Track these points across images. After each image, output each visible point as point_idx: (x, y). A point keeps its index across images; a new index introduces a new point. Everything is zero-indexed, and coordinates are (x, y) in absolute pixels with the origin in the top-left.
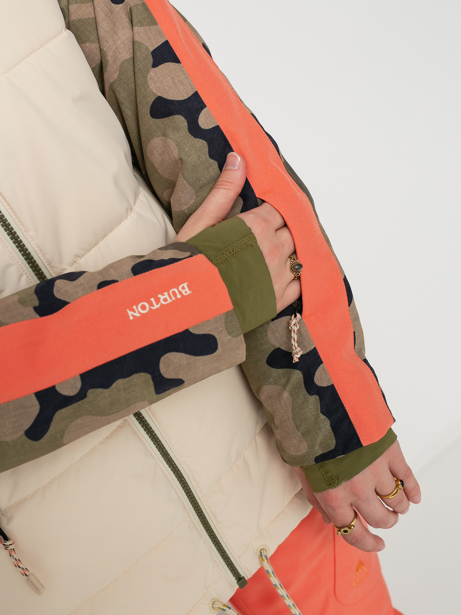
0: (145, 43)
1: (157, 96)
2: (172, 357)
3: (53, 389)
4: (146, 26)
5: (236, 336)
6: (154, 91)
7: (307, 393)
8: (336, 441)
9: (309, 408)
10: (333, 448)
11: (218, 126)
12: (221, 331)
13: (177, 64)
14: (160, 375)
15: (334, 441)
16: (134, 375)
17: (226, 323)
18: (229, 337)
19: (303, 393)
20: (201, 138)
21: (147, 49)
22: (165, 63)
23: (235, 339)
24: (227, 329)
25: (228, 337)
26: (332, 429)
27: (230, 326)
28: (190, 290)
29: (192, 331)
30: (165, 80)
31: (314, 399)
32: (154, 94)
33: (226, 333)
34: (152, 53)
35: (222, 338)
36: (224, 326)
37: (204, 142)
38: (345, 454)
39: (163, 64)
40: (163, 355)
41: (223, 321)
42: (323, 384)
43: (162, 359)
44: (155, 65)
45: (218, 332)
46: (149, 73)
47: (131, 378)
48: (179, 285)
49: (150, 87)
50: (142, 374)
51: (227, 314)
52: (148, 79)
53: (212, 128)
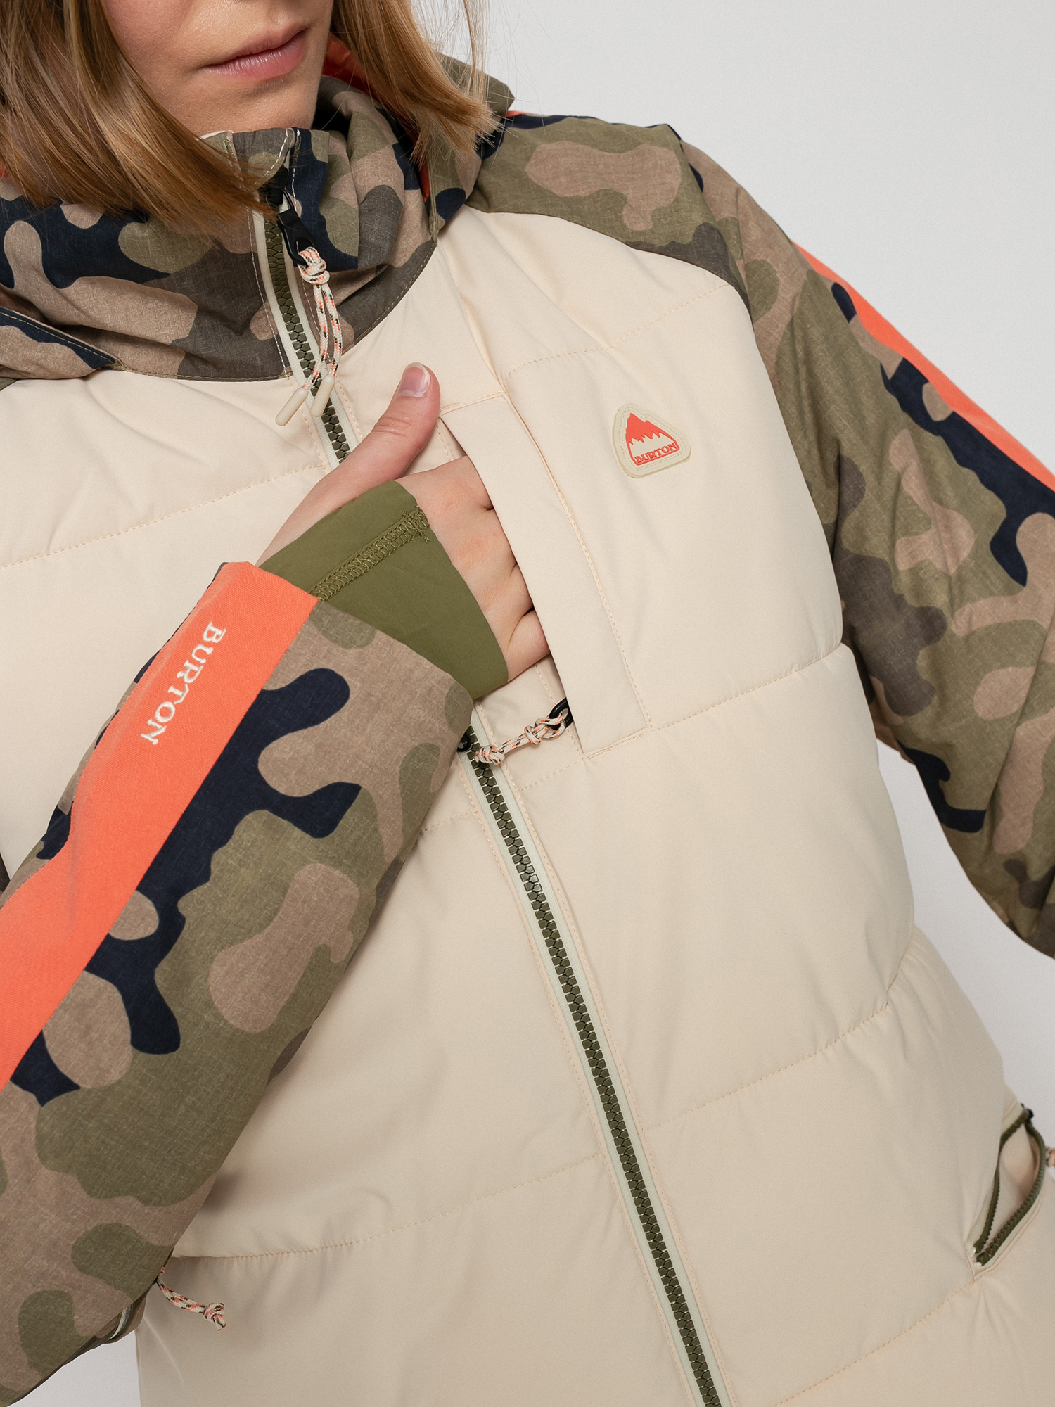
2: (276, 754)
3: (109, 943)
5: (367, 643)
12: (328, 651)
14: (285, 799)
16: (236, 829)
17: (324, 633)
18: (353, 652)
23: (370, 648)
24: (336, 641)
25: (350, 652)
27: (337, 634)
28: (221, 628)
29: (271, 688)
33: (341, 649)
35: (342, 662)
36: (327, 641)
40: (256, 762)
41: (316, 633)
43: (261, 768)
45: (324, 657)
47: (235, 836)
48: (201, 634)
50: (249, 817)
51: (314, 617)
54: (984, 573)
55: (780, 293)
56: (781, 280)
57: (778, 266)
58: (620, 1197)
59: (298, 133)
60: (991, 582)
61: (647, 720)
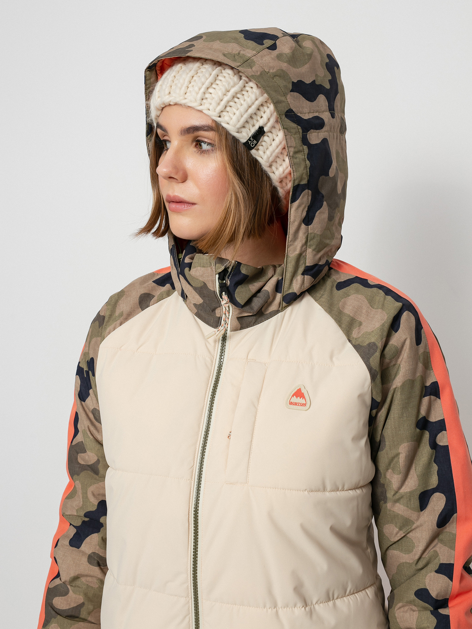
0: (440, 556)
1: (426, 588)
4: (448, 547)
11: (449, 616)
20: (435, 616)
21: (439, 560)
22: (444, 575)
30: (437, 584)
32: (425, 585)
34: (440, 564)
37: (436, 620)
39: (442, 574)
44: (437, 572)
46: (431, 572)
52: (428, 575)
53: (445, 615)
54: (410, 500)
55: (397, 378)
56: (400, 374)
57: (403, 369)
58: (191, 614)
59: (236, 263)
60: (410, 503)
61: (247, 482)
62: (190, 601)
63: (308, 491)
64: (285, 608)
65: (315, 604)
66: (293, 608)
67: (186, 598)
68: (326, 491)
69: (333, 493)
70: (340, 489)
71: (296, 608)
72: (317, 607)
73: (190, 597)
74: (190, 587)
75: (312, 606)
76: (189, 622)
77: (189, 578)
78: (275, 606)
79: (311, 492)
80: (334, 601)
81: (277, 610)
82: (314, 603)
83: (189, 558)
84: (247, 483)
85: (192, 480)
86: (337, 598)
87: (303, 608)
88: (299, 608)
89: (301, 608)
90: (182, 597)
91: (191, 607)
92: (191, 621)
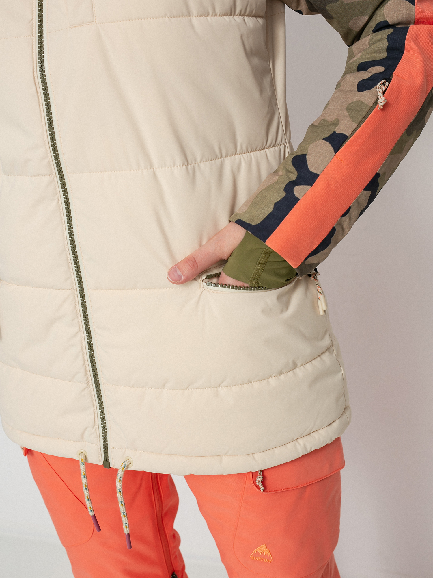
6: (385, 15)
7: (284, 187)
8: (259, 223)
9: (274, 194)
10: (253, 225)
13: (412, 5)
15: (259, 222)
19: (283, 185)
26: (266, 217)
31: (282, 193)
38: (253, 234)
42: (296, 193)
49: (384, 11)
62: (55, 178)
63: (169, 17)
64: (164, 168)
65: (200, 162)
66: (173, 168)
67: (50, 176)
68: (193, 15)
69: (201, 18)
70: (211, 13)
71: (176, 167)
72: (202, 165)
73: (54, 173)
74: (51, 163)
75: (197, 164)
76: (58, 203)
77: (49, 152)
78: (151, 166)
79: (173, 18)
80: (222, 159)
81: (154, 170)
82: (198, 160)
83: (45, 128)
84: (95, 21)
85: (33, 36)
86: (227, 156)
87: (184, 167)
88: (179, 167)
89: (181, 166)
90: (45, 175)
91: (57, 186)
92: (60, 202)
